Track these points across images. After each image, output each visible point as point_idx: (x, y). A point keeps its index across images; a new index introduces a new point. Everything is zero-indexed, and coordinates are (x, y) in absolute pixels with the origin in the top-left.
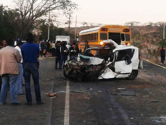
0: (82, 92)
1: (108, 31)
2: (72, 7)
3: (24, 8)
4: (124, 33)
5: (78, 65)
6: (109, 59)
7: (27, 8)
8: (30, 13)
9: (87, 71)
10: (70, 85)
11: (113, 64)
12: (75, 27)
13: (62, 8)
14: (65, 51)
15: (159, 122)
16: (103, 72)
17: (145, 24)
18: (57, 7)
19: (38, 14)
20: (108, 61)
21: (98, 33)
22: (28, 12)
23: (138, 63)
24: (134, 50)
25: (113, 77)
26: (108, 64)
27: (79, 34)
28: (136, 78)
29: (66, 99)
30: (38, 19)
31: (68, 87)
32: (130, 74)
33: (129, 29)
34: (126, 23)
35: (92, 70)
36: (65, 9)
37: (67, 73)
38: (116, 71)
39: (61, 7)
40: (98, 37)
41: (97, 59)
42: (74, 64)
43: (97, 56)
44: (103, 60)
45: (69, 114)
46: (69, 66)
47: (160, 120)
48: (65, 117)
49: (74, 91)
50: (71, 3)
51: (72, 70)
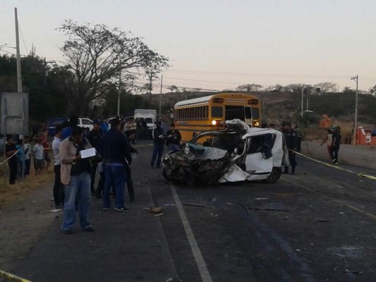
0: (202, 205)
1: (225, 103)
2: (159, 63)
3: (81, 64)
4: (250, 106)
5: (186, 160)
6: (236, 150)
7: (86, 65)
8: (93, 73)
9: (201, 170)
10: (178, 193)
11: (243, 158)
12: (160, 93)
13: (142, 65)
14: (160, 136)
15: (343, 256)
16: (227, 171)
17: (269, 88)
18: (135, 63)
19: (104, 75)
20: (235, 154)
21: (208, 107)
22: (88, 71)
23: (281, 156)
24: (275, 135)
25: (243, 179)
26: (235, 159)
27: (173, 108)
28: (278, 180)
29: (182, 219)
30: (104, 82)
31: (176, 196)
32: (269, 175)
33: (257, 100)
34: (240, 87)
35: (209, 168)
36: (148, 67)
37: (169, 172)
38: (248, 169)
39: (142, 63)
40: (208, 113)
41: (216, 150)
42: (180, 158)
43: (216, 146)
44: (226, 151)
45: (196, 244)
46: (171, 162)
47: (343, 252)
48: (193, 249)
49: (188, 203)
50: (157, 57)
51: (177, 169)
